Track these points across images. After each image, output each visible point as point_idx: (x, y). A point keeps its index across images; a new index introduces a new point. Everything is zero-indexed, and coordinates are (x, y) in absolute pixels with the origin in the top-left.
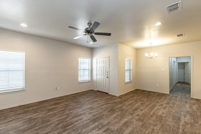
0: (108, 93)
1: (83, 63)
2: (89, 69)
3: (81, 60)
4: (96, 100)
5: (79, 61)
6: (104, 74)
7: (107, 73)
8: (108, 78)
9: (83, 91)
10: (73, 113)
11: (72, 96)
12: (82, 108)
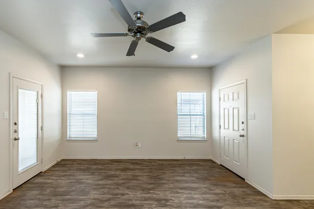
0: (244, 179)
1: (189, 102)
2: (203, 115)
3: (181, 96)
4: (196, 185)
5: (179, 98)
6: (236, 128)
7: (242, 126)
8: (244, 138)
9: (187, 157)
10: (126, 196)
11: (160, 162)
12: (150, 193)
